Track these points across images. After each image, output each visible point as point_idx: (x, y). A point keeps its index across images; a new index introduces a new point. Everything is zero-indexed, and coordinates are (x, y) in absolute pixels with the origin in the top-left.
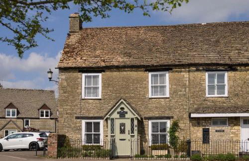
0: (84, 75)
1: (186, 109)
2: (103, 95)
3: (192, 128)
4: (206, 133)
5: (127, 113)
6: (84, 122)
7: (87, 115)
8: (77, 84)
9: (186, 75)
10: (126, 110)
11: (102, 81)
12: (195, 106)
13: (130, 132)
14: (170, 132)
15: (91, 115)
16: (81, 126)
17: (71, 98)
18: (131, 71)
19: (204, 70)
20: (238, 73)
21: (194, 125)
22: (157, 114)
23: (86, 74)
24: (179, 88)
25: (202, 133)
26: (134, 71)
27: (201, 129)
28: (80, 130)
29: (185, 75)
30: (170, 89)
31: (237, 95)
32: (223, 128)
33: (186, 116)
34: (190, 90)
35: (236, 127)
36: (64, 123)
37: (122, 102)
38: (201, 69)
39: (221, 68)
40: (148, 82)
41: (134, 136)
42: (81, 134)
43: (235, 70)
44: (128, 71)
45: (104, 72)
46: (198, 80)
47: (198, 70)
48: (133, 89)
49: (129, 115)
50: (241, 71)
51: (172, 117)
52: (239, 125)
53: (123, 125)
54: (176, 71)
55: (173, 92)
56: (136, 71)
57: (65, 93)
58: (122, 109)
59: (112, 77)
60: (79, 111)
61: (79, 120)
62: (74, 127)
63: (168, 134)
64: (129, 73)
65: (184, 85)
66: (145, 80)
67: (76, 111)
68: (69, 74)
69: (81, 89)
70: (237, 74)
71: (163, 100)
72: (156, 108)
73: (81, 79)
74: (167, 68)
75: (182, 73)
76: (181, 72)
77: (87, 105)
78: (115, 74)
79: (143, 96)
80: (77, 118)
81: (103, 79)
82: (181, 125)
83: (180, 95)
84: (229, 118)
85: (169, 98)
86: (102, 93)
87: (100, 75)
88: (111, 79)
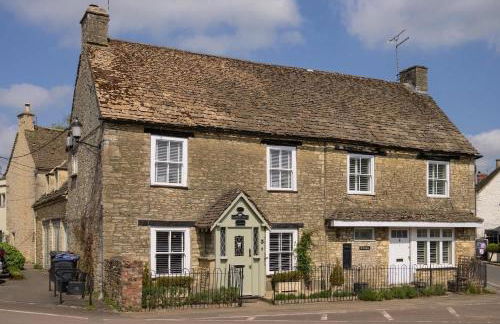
0: (154, 138)
1: (320, 212)
2: (190, 181)
3: (329, 244)
4: (347, 250)
5: (247, 217)
6: (153, 231)
7: (160, 218)
8: (142, 156)
9: (321, 156)
10: (246, 212)
11: (189, 154)
12: (334, 208)
13: (252, 252)
14: (298, 251)
15: (169, 218)
16: (149, 239)
17: (128, 182)
18: (240, 140)
19: (344, 150)
20: (387, 159)
21: (331, 239)
22: (278, 219)
23: (159, 138)
24: (311, 176)
25: (342, 252)
26: (244, 140)
27: (340, 245)
28: (148, 246)
29: (319, 156)
30: (299, 177)
31: (385, 193)
32: (369, 244)
33: (321, 223)
34: (325, 181)
35: (384, 243)
36: (114, 232)
37: (242, 198)
38: (341, 147)
39: (367, 149)
40: (266, 162)
41: (258, 259)
42: (149, 256)
43: (383, 154)
44: (235, 139)
45: (193, 136)
46: (337, 166)
47: (337, 149)
48: (242, 174)
49: (252, 222)
50: (390, 156)
51: (302, 226)
52: (387, 240)
53: (239, 239)
54: (308, 148)
55: (303, 183)
56: (248, 142)
57: (116, 171)
58: (240, 210)
59: (206, 148)
60: (145, 209)
61: (146, 228)
62: (136, 242)
63: (295, 254)
64: (235, 143)
65: (319, 172)
66: (261, 160)
67: (140, 209)
68: (126, 133)
69: (149, 166)
70: (386, 161)
71: (287, 195)
72: (279, 208)
73: (150, 146)
74: (294, 141)
75: (316, 153)
76: (314, 149)
77: (162, 199)
78: (213, 142)
79: (258, 187)
80: (143, 223)
81: (190, 149)
82: (314, 239)
83: (312, 188)
84: (375, 228)
85: (296, 192)
86: (189, 176)
87: (185, 141)
88: (205, 152)
